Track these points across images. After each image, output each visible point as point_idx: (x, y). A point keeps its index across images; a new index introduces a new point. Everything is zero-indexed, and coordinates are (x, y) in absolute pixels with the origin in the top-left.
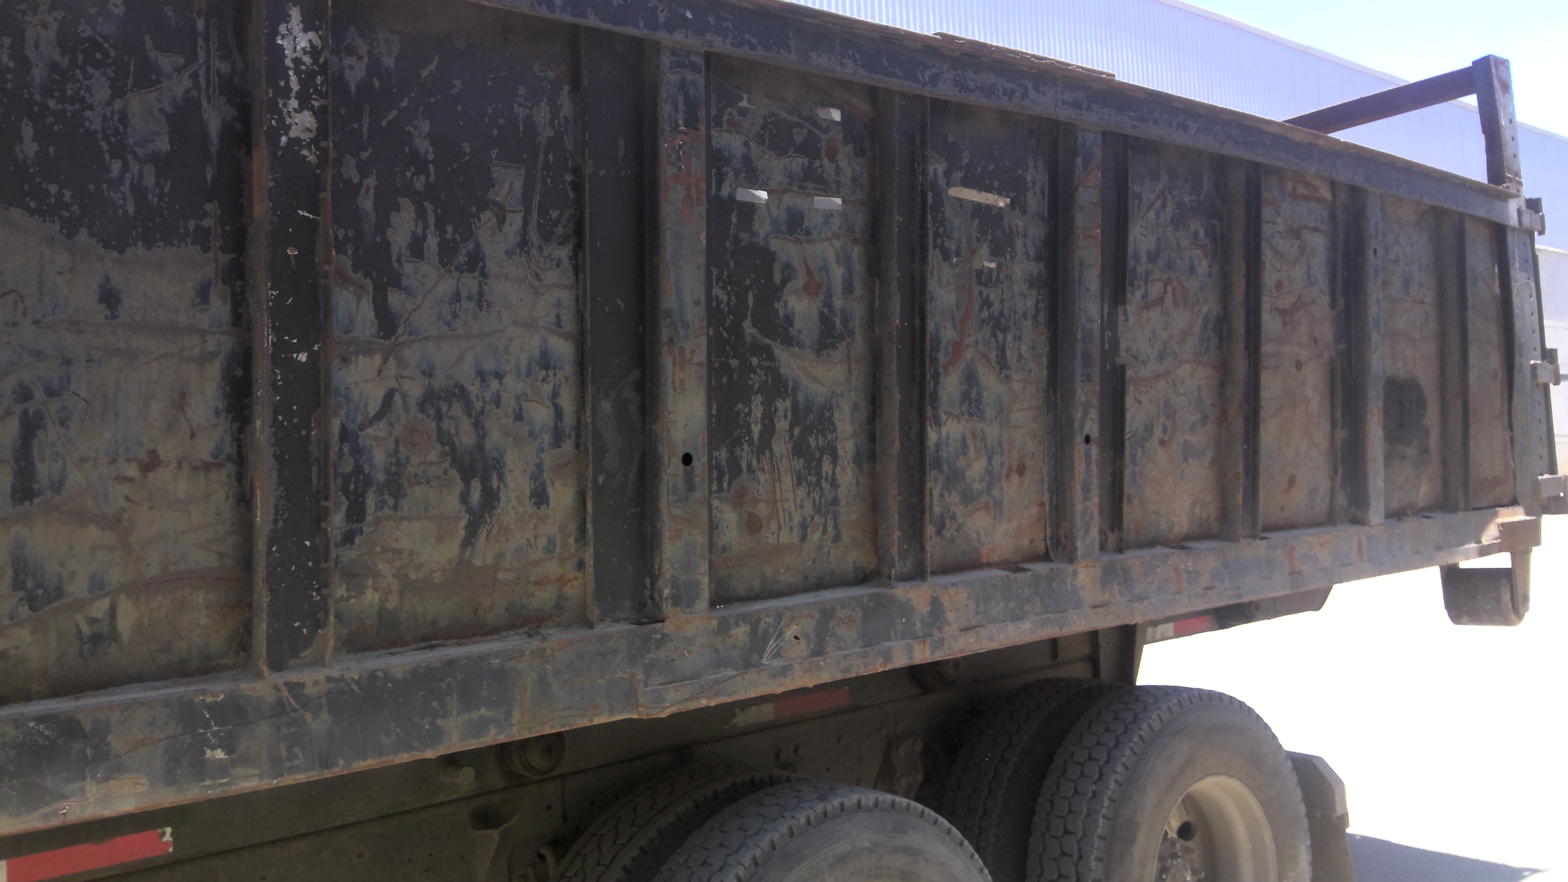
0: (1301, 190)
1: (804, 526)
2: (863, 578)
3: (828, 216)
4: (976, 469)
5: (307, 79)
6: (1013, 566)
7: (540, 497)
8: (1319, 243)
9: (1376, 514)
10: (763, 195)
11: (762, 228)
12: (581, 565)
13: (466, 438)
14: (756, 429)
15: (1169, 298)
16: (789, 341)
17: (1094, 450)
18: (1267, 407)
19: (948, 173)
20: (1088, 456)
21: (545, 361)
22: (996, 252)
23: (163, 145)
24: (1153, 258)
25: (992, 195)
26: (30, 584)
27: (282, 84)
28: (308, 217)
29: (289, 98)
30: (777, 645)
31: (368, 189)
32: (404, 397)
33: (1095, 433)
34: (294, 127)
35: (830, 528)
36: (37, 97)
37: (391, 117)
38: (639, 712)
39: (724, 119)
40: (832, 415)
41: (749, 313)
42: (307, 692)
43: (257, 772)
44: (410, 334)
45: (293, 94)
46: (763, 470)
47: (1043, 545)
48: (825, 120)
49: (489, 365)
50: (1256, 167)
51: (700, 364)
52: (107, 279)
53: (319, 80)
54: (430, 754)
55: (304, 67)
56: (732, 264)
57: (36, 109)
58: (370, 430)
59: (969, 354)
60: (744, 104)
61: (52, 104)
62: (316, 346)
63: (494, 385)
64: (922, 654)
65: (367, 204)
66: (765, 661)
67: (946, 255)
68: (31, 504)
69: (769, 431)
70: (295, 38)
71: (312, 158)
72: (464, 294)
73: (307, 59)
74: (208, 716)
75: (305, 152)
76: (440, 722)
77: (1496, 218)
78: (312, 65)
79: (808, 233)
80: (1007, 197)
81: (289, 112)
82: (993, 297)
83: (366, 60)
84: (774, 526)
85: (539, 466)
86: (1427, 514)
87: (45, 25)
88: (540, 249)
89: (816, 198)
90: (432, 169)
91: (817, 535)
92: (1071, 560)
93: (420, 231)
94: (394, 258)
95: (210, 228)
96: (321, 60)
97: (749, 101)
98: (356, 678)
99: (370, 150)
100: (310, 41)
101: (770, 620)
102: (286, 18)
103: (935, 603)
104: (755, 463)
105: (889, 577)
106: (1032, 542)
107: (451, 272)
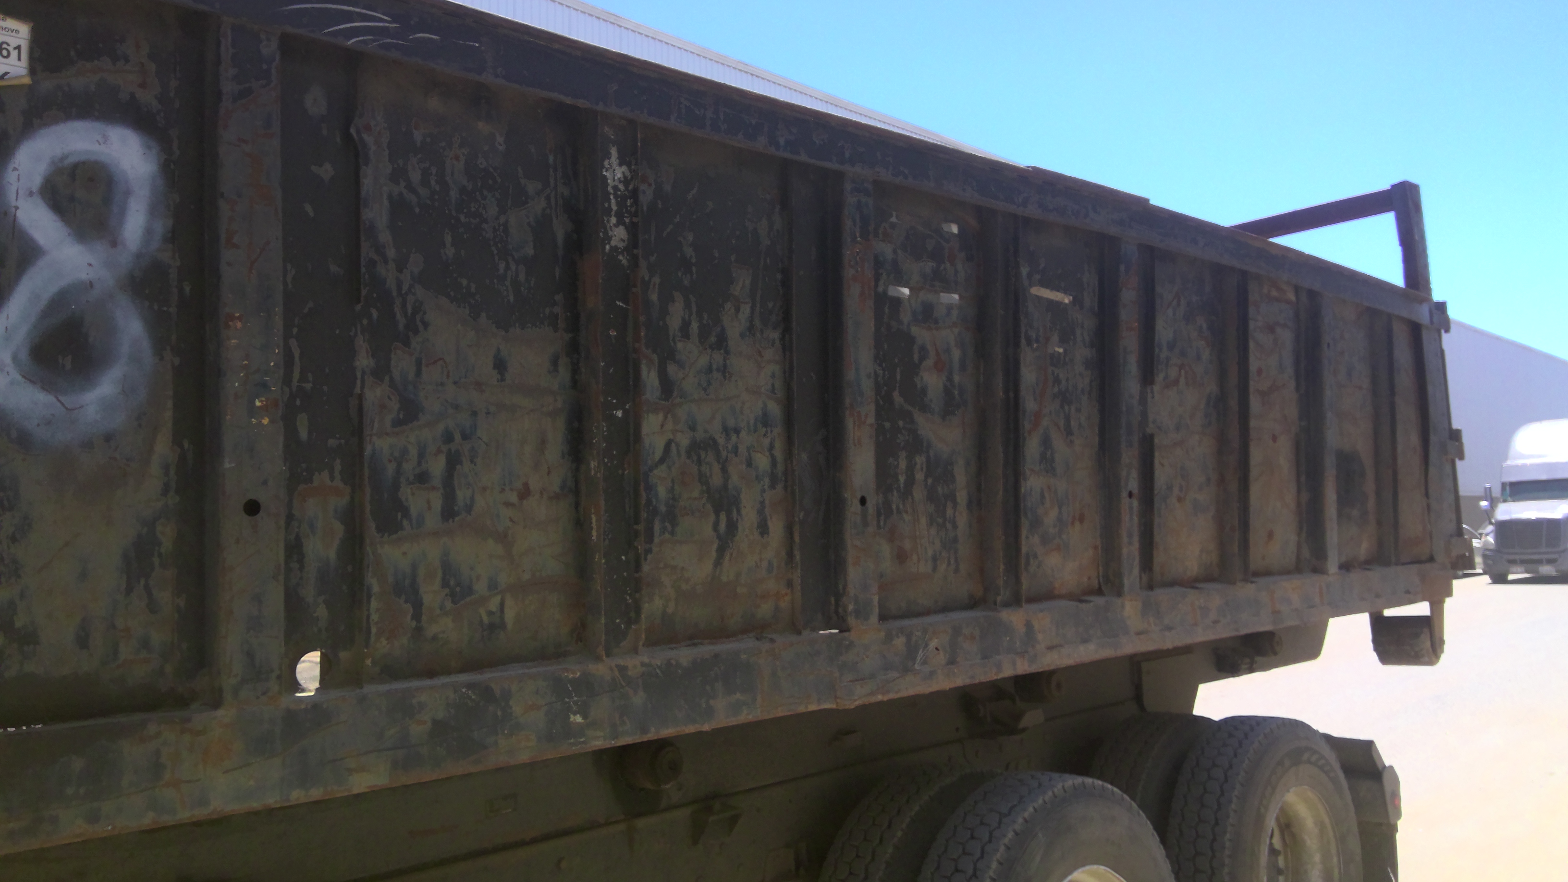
0: (1274, 293)
1: (935, 559)
2: (973, 604)
3: (950, 308)
4: (1050, 517)
5: (621, 204)
6: (1079, 596)
7: (763, 528)
8: (1287, 336)
9: (1332, 566)
10: (906, 291)
11: (906, 317)
12: (790, 584)
13: (716, 480)
14: (902, 479)
15: (1182, 380)
16: (924, 408)
17: (1135, 503)
18: (1254, 472)
19: (1030, 276)
20: (1131, 508)
21: (765, 420)
22: (1063, 341)
23: (529, 251)
24: (1171, 346)
25: (1060, 293)
26: (452, 583)
27: (606, 205)
28: (622, 307)
29: (611, 217)
30: (924, 655)
31: (655, 284)
32: (678, 445)
33: (1135, 491)
34: (614, 238)
35: (952, 562)
36: (454, 213)
37: (668, 230)
38: (837, 703)
39: (880, 232)
40: (953, 469)
41: (898, 385)
42: (630, 673)
43: (602, 734)
44: (681, 398)
45: (613, 213)
46: (906, 512)
47: (1096, 582)
48: (947, 232)
49: (731, 423)
50: (1244, 274)
51: (871, 425)
52: (499, 350)
53: (629, 202)
54: (706, 727)
55: (619, 193)
56: (886, 346)
57: (453, 221)
58: (655, 472)
59: (1045, 422)
60: (894, 219)
61: (462, 218)
62: (627, 405)
63: (734, 438)
64: (1023, 667)
65: (654, 297)
66: (917, 667)
67: (1029, 343)
68: (453, 521)
69: (911, 481)
70: (614, 170)
71: (624, 262)
72: (714, 367)
73: (621, 187)
74: (570, 689)
75: (620, 257)
76: (711, 702)
77: (1414, 318)
78: (624, 191)
79: (936, 322)
80: (1071, 295)
81: (611, 226)
82: (1061, 376)
83: (653, 186)
84: (915, 557)
85: (762, 503)
86: (1368, 567)
87: (457, 158)
88: (762, 332)
89: (942, 294)
90: (694, 269)
91: (944, 566)
92: (1119, 594)
93: (687, 317)
94: (671, 338)
95: (558, 314)
96: (631, 187)
97: (897, 217)
98: (659, 664)
99: (655, 255)
100: (623, 173)
101: (919, 634)
102: (608, 156)
103: (1029, 626)
104: (901, 506)
105: (995, 604)
106: (1089, 578)
107: (706, 349)
